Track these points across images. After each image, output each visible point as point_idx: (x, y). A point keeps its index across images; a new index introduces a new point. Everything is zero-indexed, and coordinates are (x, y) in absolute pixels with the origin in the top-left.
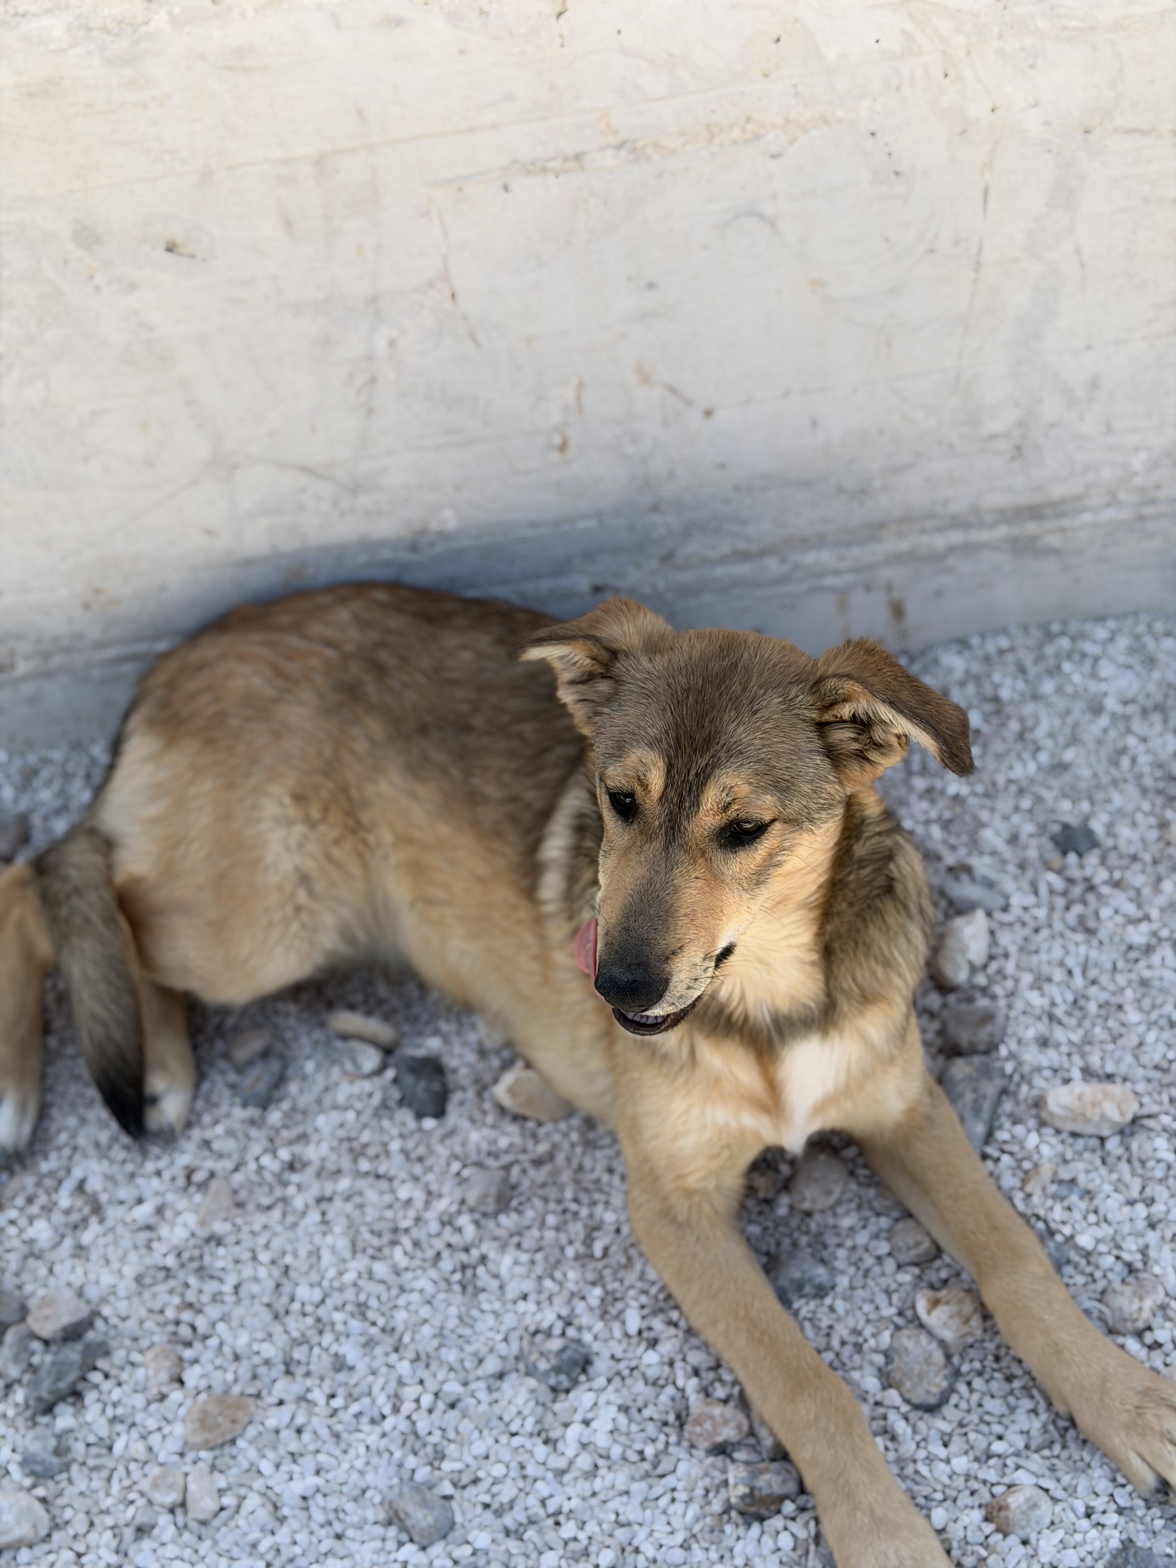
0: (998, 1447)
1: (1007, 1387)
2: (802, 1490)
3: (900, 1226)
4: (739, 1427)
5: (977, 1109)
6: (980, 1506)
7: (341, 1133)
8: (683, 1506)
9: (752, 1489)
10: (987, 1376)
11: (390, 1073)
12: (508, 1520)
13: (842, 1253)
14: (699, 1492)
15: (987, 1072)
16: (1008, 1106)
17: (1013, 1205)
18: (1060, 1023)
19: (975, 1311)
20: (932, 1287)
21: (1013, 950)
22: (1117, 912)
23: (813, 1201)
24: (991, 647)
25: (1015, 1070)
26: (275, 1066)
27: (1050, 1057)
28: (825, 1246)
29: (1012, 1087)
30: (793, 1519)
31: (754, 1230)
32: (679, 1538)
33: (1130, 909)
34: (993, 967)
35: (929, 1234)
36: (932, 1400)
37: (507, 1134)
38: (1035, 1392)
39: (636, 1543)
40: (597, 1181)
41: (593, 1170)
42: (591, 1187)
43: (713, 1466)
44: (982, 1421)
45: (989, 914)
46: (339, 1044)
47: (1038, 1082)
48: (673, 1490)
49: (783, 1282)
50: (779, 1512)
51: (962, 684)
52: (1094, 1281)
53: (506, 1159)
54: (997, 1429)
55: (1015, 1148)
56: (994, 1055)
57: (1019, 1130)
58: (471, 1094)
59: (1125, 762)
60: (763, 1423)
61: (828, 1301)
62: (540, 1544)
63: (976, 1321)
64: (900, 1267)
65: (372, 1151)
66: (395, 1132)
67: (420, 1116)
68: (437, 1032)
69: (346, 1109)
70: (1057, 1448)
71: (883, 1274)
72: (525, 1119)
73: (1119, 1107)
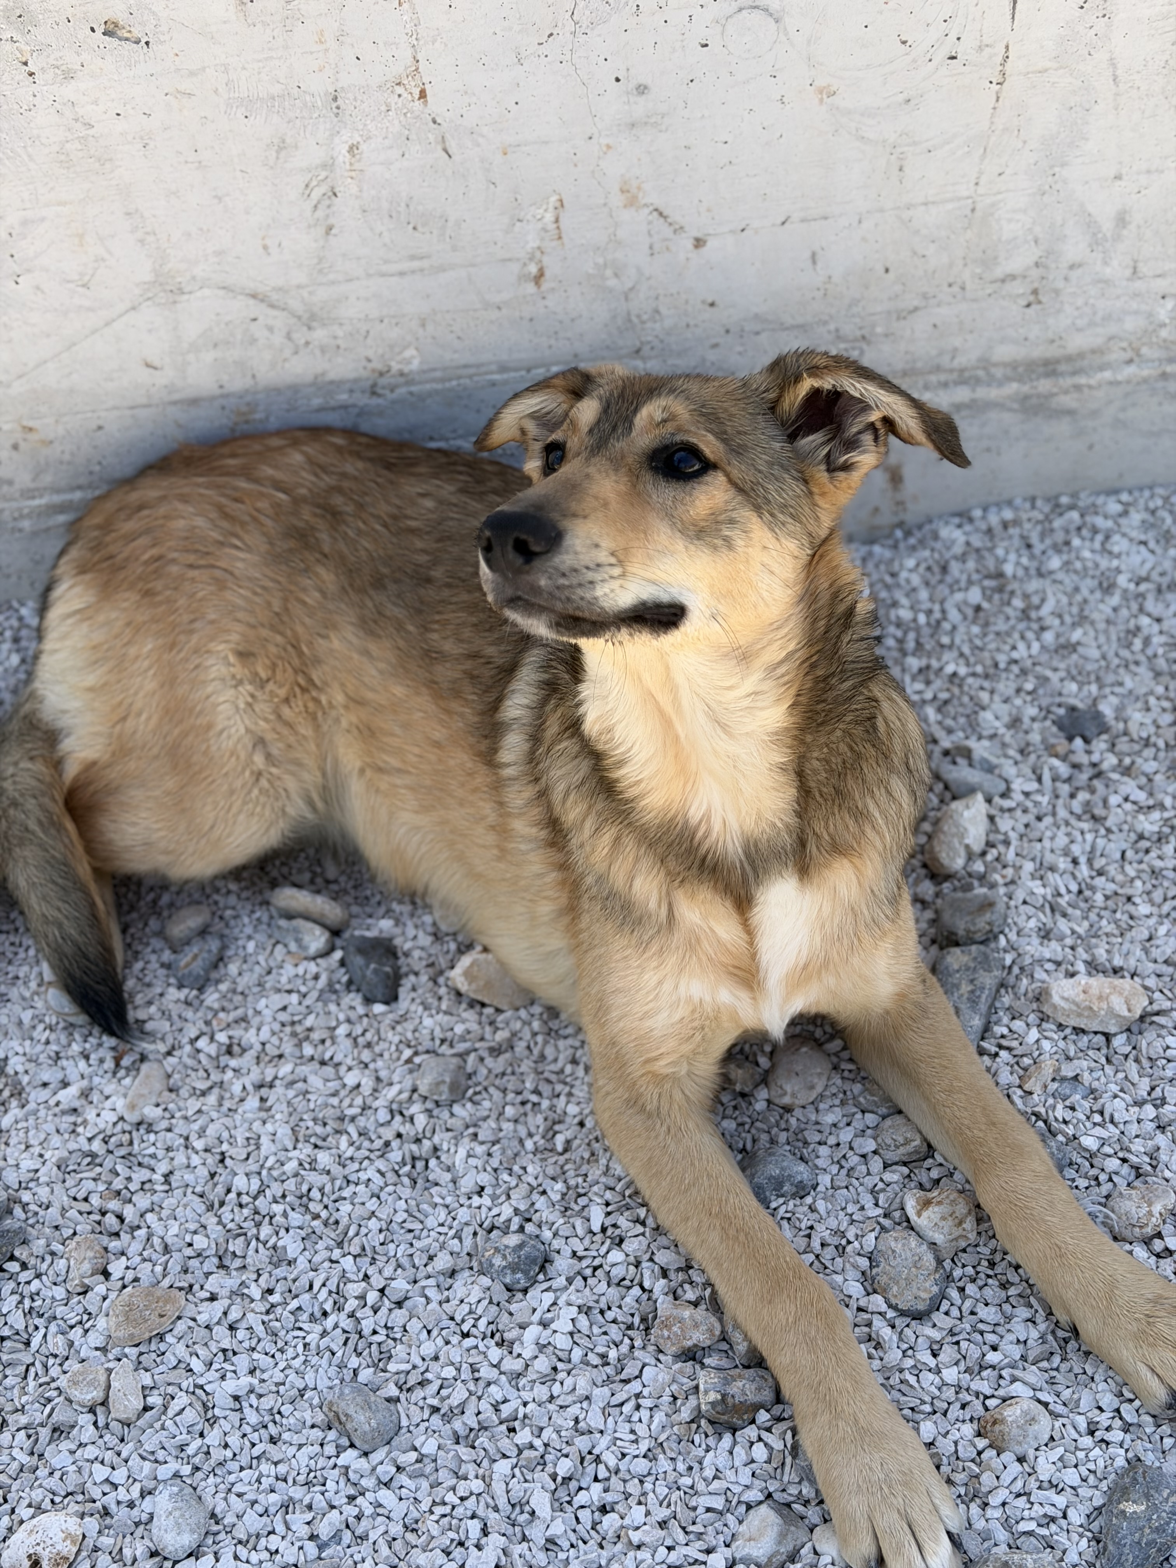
0: (993, 1357)
1: (1003, 1294)
2: (779, 1399)
3: (888, 1122)
4: (711, 1331)
5: (973, 1001)
6: (972, 1420)
7: (283, 1017)
8: (648, 1413)
9: (724, 1396)
10: (980, 1283)
11: (338, 955)
12: (457, 1425)
13: (824, 1151)
14: (667, 1399)
15: (985, 963)
16: (1007, 999)
17: (1012, 1102)
18: (1064, 915)
19: (969, 1213)
20: (921, 1187)
21: (1013, 836)
22: (1126, 799)
23: (793, 1095)
24: (994, 519)
25: (1013, 962)
26: (214, 945)
27: (1052, 950)
28: (806, 1143)
29: (1012, 980)
30: (769, 1430)
31: (730, 1125)
32: (644, 1446)
33: (1141, 796)
34: (992, 854)
35: (920, 1133)
36: (921, 1307)
37: (463, 1021)
38: (1032, 1300)
39: (596, 1451)
40: (562, 1071)
41: (556, 1060)
42: (553, 1078)
43: (681, 1372)
44: (975, 1329)
45: (989, 801)
46: (283, 923)
47: (1040, 974)
48: (638, 1396)
49: (759, 1180)
50: (753, 1422)
51: (962, 558)
52: (1099, 1185)
53: (461, 1047)
54: (991, 1338)
55: (1015, 1044)
56: (993, 945)
57: (1018, 1025)
58: (424, 978)
59: (1138, 644)
60: (737, 1326)
61: (809, 1200)
62: (492, 1451)
63: (969, 1224)
64: (886, 1166)
65: (316, 1036)
66: (342, 1017)
67: (368, 1001)
68: (388, 913)
69: (289, 992)
70: (1056, 1360)
71: (869, 1174)
72: (483, 1005)
73: (1127, 1002)
